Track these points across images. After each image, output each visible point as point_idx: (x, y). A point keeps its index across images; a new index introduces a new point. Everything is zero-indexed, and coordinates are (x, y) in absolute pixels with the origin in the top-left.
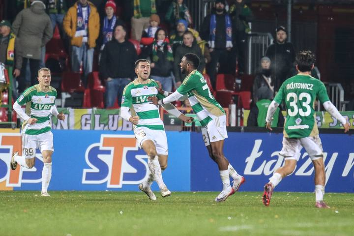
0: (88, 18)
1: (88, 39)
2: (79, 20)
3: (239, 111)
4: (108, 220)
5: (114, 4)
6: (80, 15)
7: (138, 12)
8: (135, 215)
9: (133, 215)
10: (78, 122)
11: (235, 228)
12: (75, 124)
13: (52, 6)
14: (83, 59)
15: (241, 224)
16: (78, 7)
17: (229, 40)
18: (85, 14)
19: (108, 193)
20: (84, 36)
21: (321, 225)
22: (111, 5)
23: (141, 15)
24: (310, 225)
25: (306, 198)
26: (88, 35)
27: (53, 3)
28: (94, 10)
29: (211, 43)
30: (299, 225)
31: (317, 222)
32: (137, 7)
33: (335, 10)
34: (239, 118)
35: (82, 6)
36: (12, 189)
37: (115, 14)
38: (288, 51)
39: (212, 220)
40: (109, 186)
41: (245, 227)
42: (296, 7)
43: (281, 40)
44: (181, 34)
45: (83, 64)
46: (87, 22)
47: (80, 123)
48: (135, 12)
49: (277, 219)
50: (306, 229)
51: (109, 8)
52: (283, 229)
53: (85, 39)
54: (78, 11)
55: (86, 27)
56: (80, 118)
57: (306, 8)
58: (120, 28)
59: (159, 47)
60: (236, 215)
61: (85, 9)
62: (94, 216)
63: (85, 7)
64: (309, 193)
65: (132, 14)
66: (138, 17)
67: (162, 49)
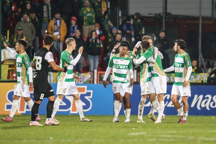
0: (60, 25)
1: (60, 37)
2: (55, 27)
3: (138, 73)
4: (71, 130)
5: (76, 19)
6: (56, 24)
7: (86, 23)
8: (85, 127)
9: (84, 128)
10: (55, 80)
11: (137, 134)
12: (54, 81)
13: (45, 19)
14: (57, 47)
15: (140, 132)
16: (55, 20)
17: (133, 37)
18: (58, 24)
19: (71, 116)
20: (58, 35)
21: (180, 132)
22: (74, 20)
23: (88, 24)
24: (175, 132)
25: (172, 118)
26: (60, 35)
27: (46, 17)
28: (63, 22)
29: (124, 39)
30: (170, 132)
31: (179, 130)
32: (86, 20)
33: (188, 22)
34: (138, 77)
35: (57, 19)
36: (21, 114)
37: (76, 24)
38: (165, 43)
39: (125, 130)
40: (71, 112)
41: (141, 133)
42: (167, 20)
43: (163, 37)
44: (115, 35)
45: (58, 49)
46: (59, 28)
47: (56, 80)
48: (85, 23)
49: (158, 129)
50: (173, 134)
51: (73, 21)
52: (161, 134)
53: (59, 37)
54: (55, 22)
55: (59, 30)
56: (56, 77)
57: (172, 20)
58: (78, 31)
59: (92, 40)
60: (137, 127)
61: (58, 21)
62: (64, 128)
63: (58, 20)
64: (174, 116)
65: (83, 24)
66: (86, 26)
67: (94, 41)
